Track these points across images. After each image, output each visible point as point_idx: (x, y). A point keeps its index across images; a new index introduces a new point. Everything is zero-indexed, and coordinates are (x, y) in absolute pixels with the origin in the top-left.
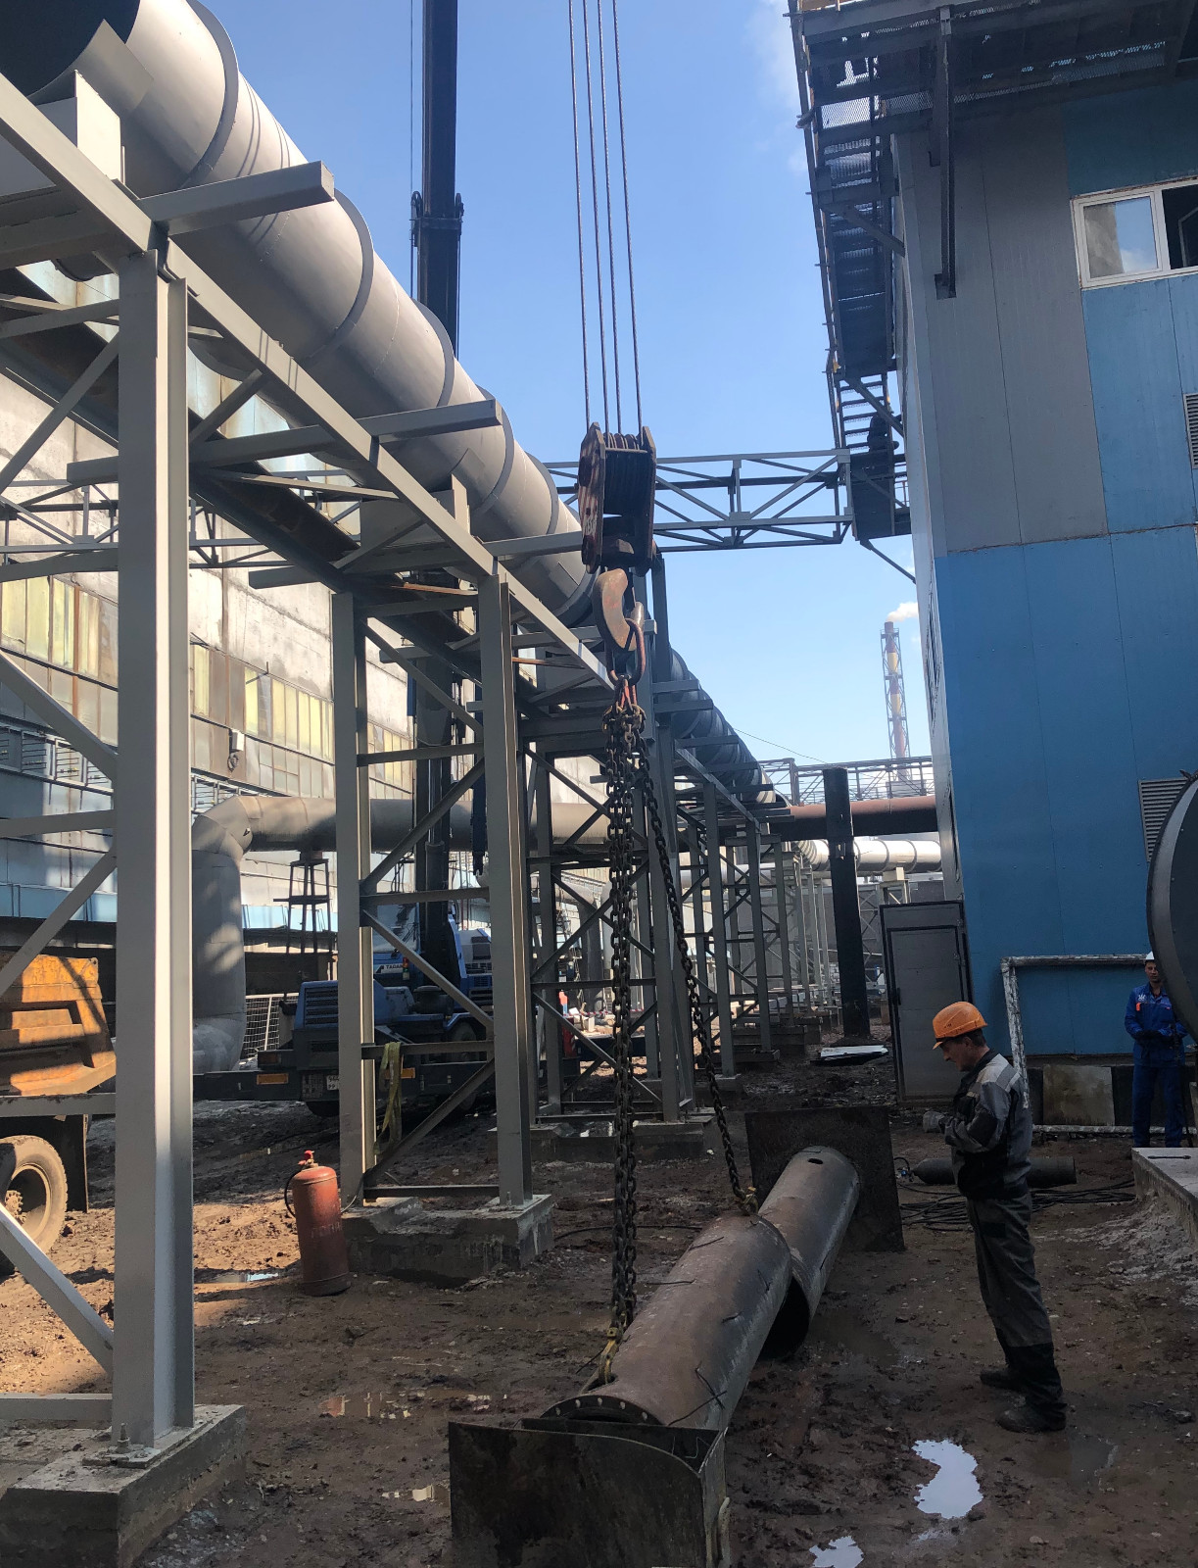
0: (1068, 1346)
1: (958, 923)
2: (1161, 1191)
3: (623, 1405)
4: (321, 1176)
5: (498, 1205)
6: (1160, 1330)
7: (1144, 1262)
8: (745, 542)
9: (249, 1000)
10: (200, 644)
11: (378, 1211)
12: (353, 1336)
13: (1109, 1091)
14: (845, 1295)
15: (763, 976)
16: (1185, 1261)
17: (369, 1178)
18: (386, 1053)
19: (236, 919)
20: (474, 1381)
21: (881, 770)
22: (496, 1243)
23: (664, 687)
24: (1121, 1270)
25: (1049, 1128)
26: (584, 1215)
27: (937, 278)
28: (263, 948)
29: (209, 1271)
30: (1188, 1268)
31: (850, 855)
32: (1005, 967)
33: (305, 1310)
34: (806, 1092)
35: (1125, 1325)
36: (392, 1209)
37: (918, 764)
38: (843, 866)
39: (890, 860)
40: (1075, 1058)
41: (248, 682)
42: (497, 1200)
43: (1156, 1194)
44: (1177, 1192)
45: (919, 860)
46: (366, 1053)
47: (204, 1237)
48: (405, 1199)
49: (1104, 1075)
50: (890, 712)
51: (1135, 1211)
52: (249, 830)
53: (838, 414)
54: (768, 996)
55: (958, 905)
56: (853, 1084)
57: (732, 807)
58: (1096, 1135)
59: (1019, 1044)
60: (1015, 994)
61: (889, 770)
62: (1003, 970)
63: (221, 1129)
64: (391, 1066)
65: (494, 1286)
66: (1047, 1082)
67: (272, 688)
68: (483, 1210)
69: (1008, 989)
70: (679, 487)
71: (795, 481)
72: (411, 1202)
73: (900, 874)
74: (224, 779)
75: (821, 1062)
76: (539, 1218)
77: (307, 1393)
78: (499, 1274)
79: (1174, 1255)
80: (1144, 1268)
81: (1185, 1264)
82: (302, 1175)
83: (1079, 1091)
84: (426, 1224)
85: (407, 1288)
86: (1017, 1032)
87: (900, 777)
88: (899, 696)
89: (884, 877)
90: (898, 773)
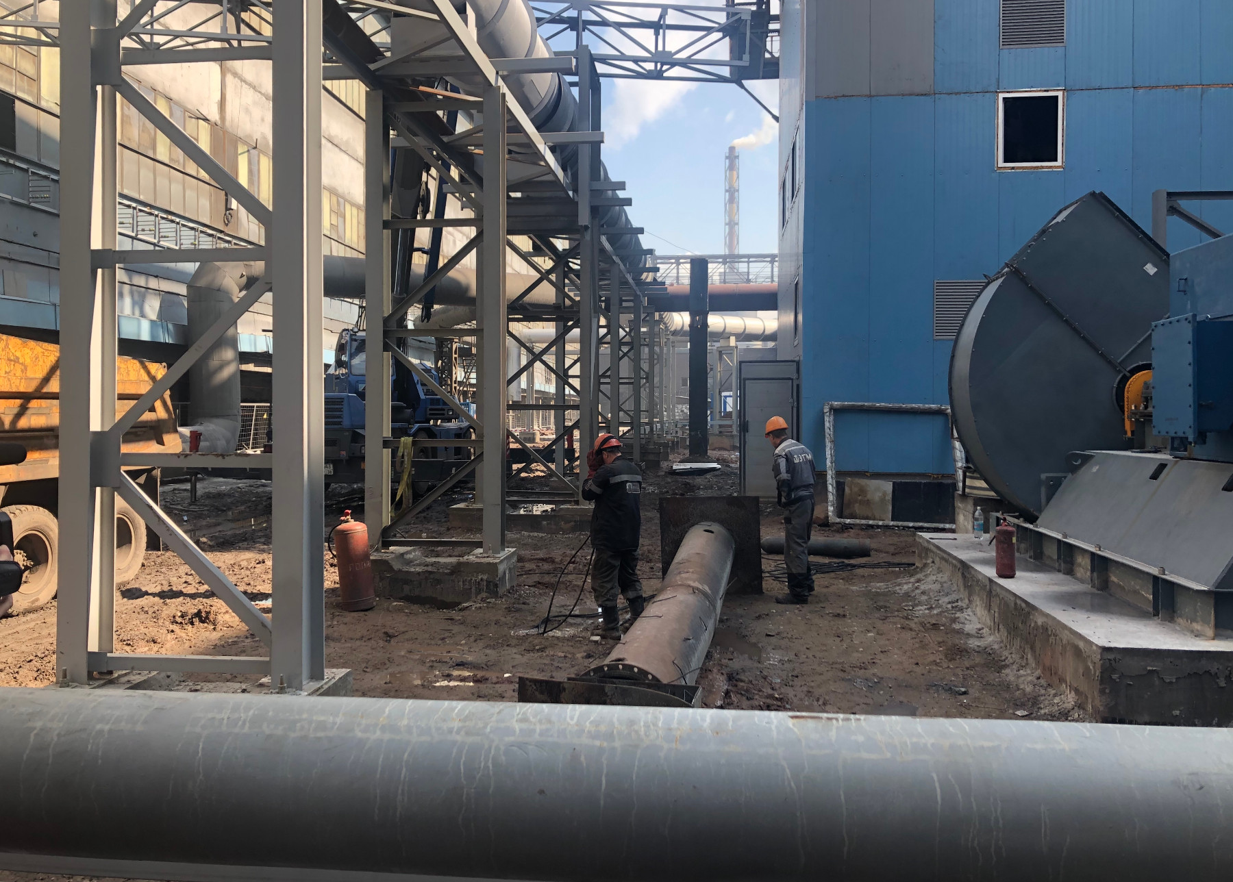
0: (881, 652)
1: (794, 376)
2: (937, 560)
3: (636, 670)
4: (357, 528)
5: (481, 554)
6: (941, 642)
7: (926, 603)
8: (665, 75)
9: (243, 406)
10: (203, 120)
11: (393, 556)
12: (390, 636)
13: (889, 497)
14: (727, 619)
15: (638, 410)
16: (953, 603)
17: (386, 532)
18: (402, 445)
19: (233, 342)
20: (486, 665)
21: (720, 262)
22: (482, 579)
23: (596, 185)
24: (911, 608)
25: (848, 521)
26: (529, 566)
28: (251, 367)
29: (262, 594)
30: (956, 607)
31: (705, 325)
32: (826, 410)
33: (346, 620)
34: (667, 492)
35: (917, 640)
36: (402, 555)
37: (746, 260)
38: (699, 333)
39: (727, 330)
40: (868, 474)
41: (240, 154)
42: (481, 550)
43: (933, 562)
44: (950, 559)
45: (747, 331)
46: (386, 444)
47: (248, 572)
48: (409, 548)
49: (888, 487)
50: (727, 217)
51: (917, 573)
52: (244, 273)
54: (640, 424)
55: (793, 363)
56: (699, 488)
57: (627, 283)
58: (878, 527)
59: (832, 463)
60: (831, 428)
61: (724, 263)
62: (825, 411)
63: (229, 500)
64: (406, 454)
65: (480, 608)
66: (847, 490)
67: (259, 161)
68: (471, 557)
69: (827, 424)
70: (618, 26)
71: (709, 30)
72: (414, 550)
73: (733, 340)
74: (221, 232)
75: (674, 473)
76: (509, 564)
77: (368, 670)
78: (483, 600)
79: (946, 599)
80: (926, 607)
81: (954, 605)
82: (342, 527)
83: (869, 497)
84: (427, 565)
85: (415, 607)
86: (831, 454)
87: (732, 268)
88: (735, 205)
89: (722, 343)
90: (730, 266)
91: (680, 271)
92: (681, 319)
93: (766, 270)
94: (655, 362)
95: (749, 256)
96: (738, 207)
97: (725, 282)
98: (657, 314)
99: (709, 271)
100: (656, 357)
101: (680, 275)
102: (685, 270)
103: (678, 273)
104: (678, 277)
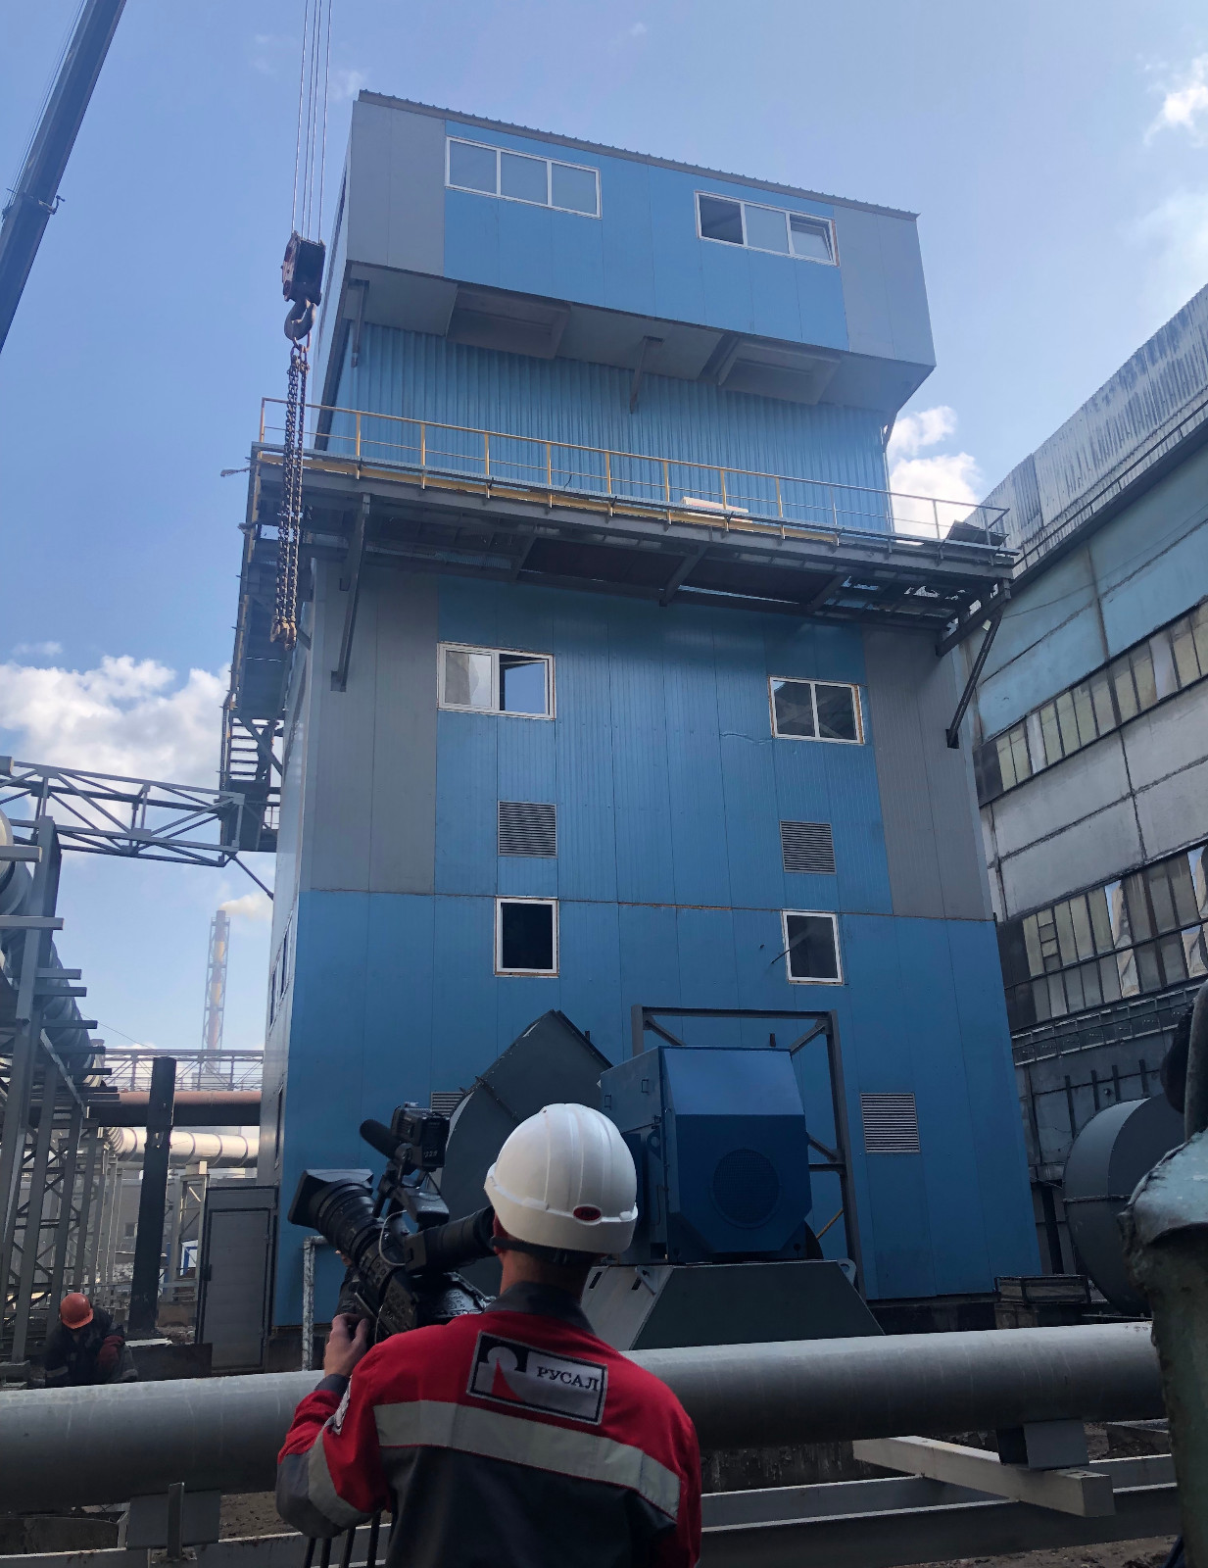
1: (272, 1205)
8: (141, 852)
21: (193, 1060)
27: (334, 674)
31: (167, 1144)
32: (307, 1245)
37: (231, 1057)
38: (157, 1156)
39: (197, 1151)
45: (223, 1153)
50: (208, 1001)
53: (227, 744)
55: (273, 1191)
59: (309, 1312)
60: (312, 1269)
61: (200, 1061)
62: (305, 1246)
69: (306, 1264)
70: (88, 796)
71: (196, 810)
73: (203, 1168)
87: (210, 1070)
88: (220, 985)
89: (189, 1170)
90: (209, 1066)
91: (137, 1071)
92: (134, 1138)
93: (255, 1072)
94: (92, 1196)
95: (233, 1053)
96: (224, 987)
97: (199, 1087)
98: (101, 1130)
99: (178, 1071)
100: (93, 1190)
101: (137, 1076)
102: (145, 1071)
103: (134, 1073)
104: (133, 1079)
